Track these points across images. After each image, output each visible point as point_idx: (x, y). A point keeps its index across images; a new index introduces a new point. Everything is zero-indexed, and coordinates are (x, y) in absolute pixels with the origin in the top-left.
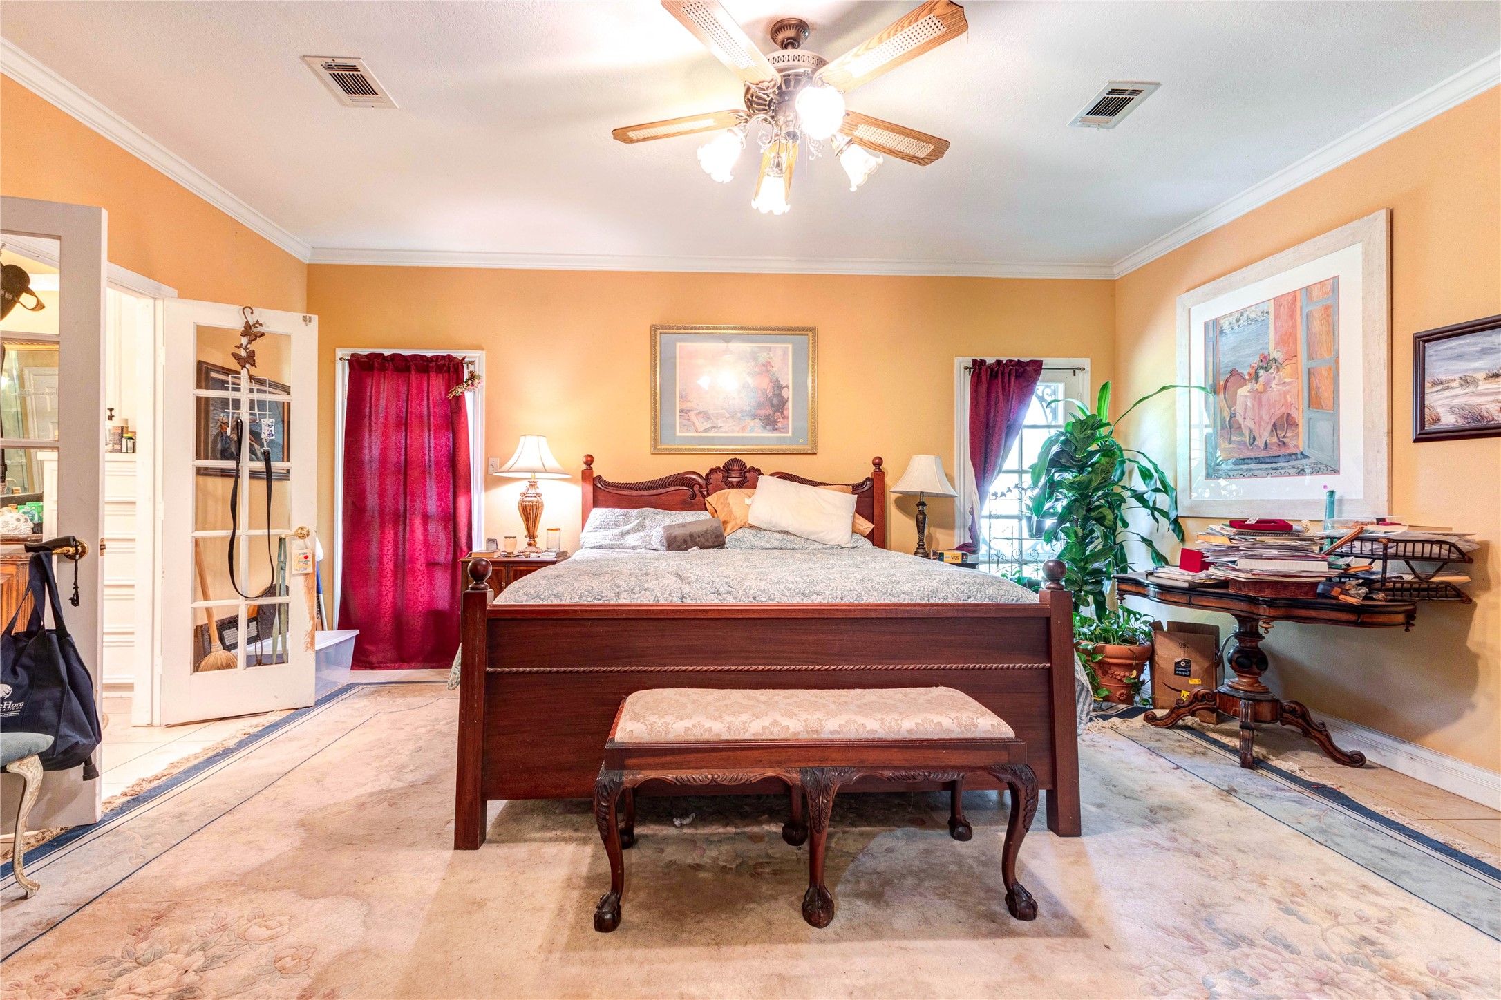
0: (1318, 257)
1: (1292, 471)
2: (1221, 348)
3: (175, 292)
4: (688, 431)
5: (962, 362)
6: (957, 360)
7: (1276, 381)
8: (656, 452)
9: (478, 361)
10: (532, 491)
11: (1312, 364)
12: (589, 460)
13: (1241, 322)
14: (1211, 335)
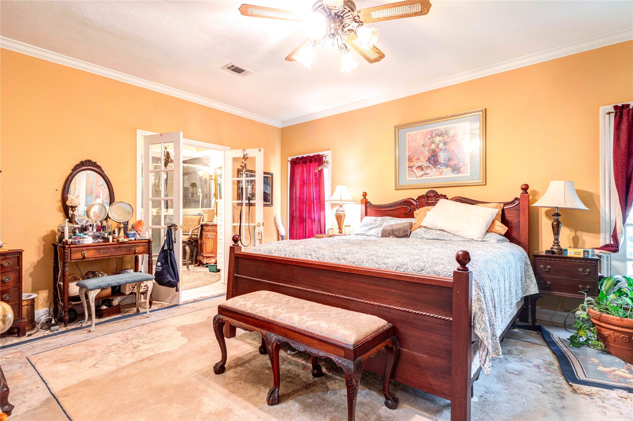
3: (229, 148)
4: (412, 177)
5: (607, 110)
6: (602, 109)
9: (328, 155)
10: (340, 209)
12: (365, 195)
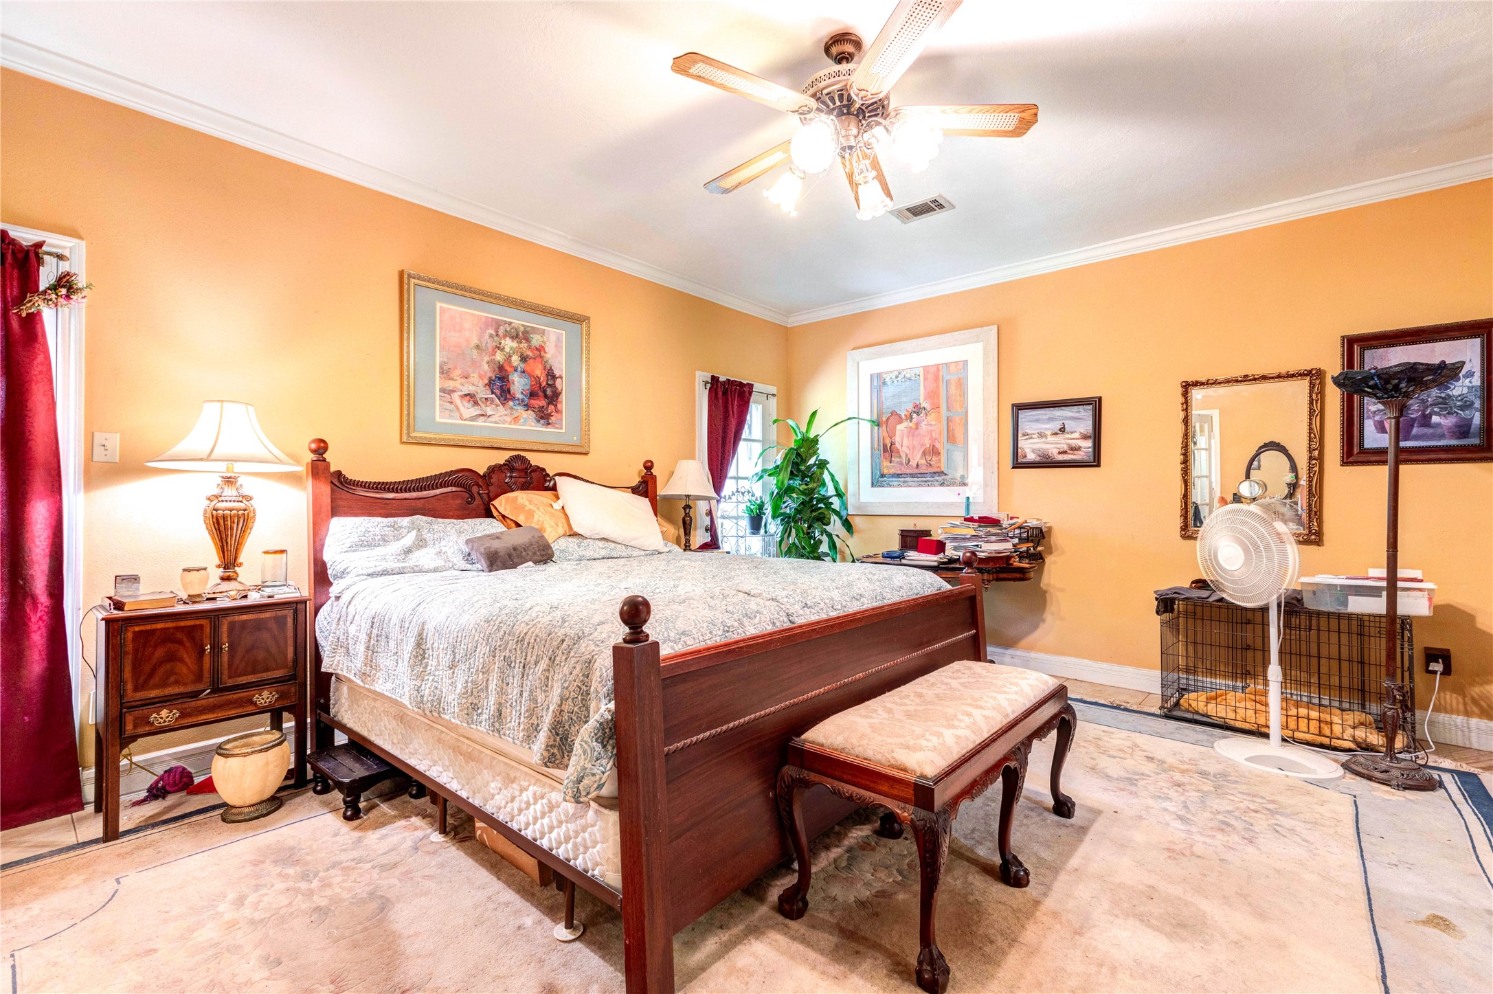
0: (955, 345)
1: (936, 483)
2: (883, 395)
4: (451, 417)
5: (702, 376)
6: (698, 373)
7: (925, 422)
8: (408, 440)
9: (73, 253)
10: (229, 492)
11: (950, 414)
12: (321, 447)
13: (899, 379)
14: (875, 384)
